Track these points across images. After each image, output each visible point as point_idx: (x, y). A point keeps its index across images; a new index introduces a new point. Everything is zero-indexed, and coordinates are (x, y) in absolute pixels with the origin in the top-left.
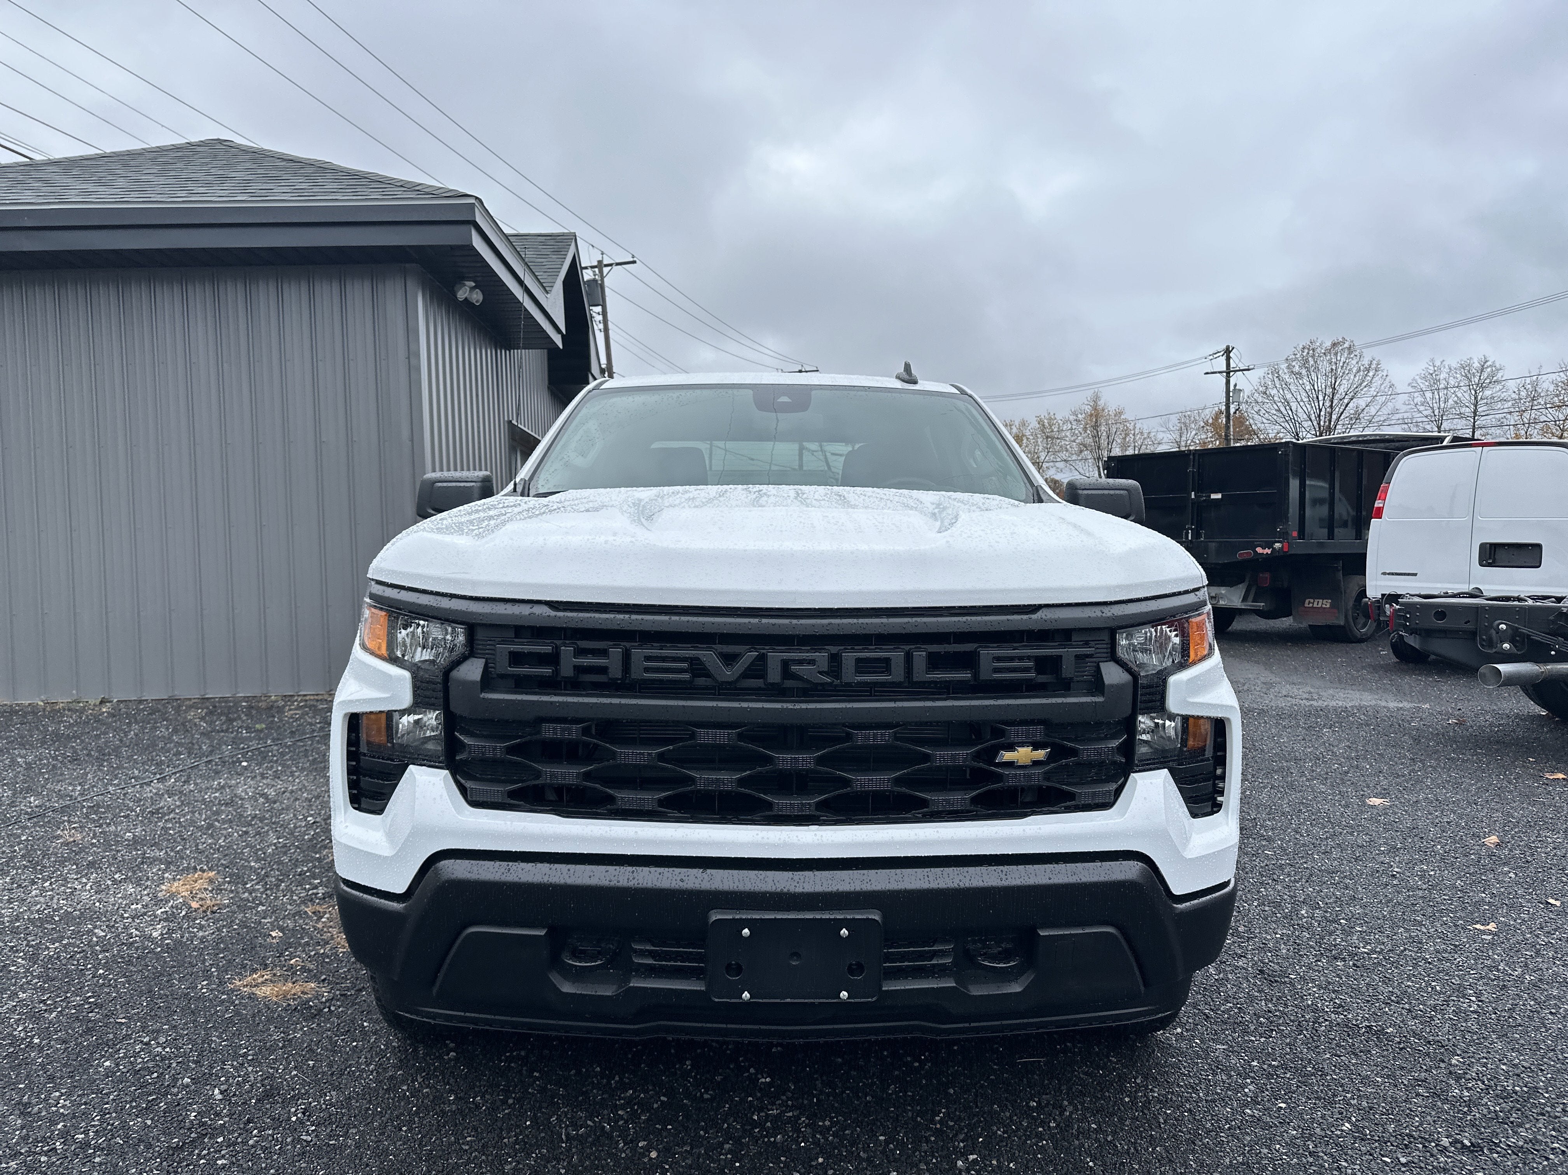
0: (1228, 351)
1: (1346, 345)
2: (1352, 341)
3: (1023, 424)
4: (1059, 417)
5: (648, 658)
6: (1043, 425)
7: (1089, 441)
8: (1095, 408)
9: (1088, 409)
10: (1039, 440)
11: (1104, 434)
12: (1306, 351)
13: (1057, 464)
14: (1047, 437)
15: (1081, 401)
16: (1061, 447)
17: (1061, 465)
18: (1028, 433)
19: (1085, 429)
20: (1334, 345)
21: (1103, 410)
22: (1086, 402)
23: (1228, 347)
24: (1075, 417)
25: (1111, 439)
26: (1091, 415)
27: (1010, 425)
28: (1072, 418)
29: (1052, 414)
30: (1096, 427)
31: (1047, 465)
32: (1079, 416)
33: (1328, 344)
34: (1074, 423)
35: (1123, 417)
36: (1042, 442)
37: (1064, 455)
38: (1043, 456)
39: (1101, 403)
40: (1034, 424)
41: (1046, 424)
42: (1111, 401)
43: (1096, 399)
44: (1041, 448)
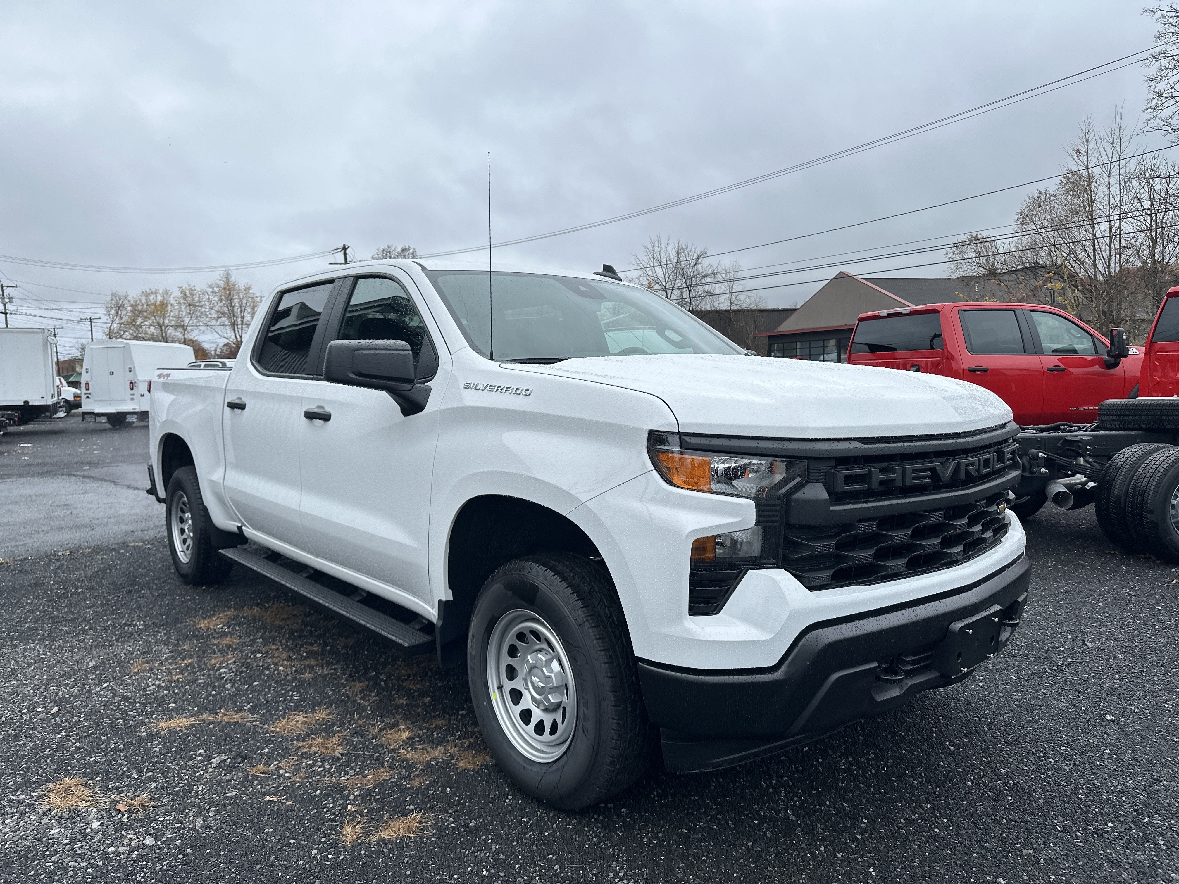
0: (344, 249)
1: (411, 251)
2: (414, 249)
3: (166, 292)
4: (198, 288)
5: (915, 471)
6: (185, 295)
7: (226, 310)
8: (227, 282)
9: (222, 284)
10: (183, 307)
11: (237, 305)
12: (385, 253)
13: (200, 328)
14: (190, 305)
15: (216, 277)
16: (202, 313)
17: (203, 328)
18: (172, 301)
19: (221, 300)
20: (403, 250)
21: (234, 285)
22: (220, 278)
23: (344, 246)
24: (211, 290)
25: (243, 308)
26: (225, 289)
27: (156, 293)
28: (209, 290)
29: (192, 286)
30: (229, 298)
31: (191, 327)
32: (215, 289)
33: (399, 249)
34: (211, 294)
35: (251, 291)
36: (185, 308)
37: (204, 320)
38: (187, 320)
39: (232, 279)
40: (177, 293)
41: (188, 294)
42: (240, 280)
43: (227, 277)
44: (184, 314)
